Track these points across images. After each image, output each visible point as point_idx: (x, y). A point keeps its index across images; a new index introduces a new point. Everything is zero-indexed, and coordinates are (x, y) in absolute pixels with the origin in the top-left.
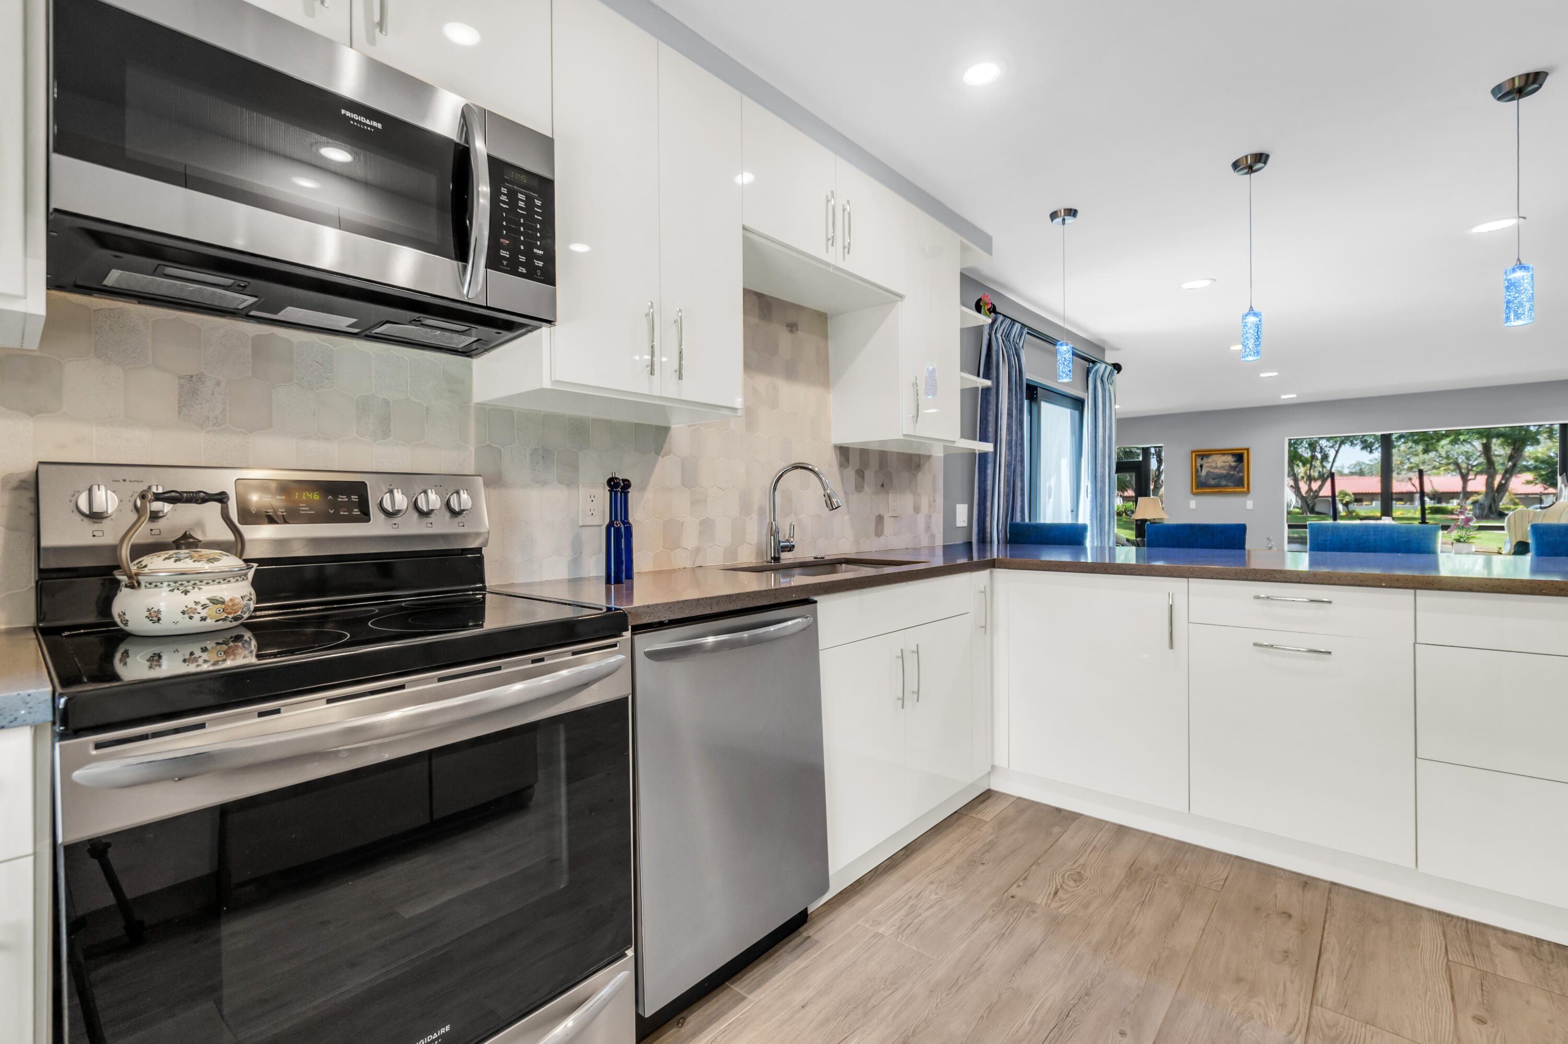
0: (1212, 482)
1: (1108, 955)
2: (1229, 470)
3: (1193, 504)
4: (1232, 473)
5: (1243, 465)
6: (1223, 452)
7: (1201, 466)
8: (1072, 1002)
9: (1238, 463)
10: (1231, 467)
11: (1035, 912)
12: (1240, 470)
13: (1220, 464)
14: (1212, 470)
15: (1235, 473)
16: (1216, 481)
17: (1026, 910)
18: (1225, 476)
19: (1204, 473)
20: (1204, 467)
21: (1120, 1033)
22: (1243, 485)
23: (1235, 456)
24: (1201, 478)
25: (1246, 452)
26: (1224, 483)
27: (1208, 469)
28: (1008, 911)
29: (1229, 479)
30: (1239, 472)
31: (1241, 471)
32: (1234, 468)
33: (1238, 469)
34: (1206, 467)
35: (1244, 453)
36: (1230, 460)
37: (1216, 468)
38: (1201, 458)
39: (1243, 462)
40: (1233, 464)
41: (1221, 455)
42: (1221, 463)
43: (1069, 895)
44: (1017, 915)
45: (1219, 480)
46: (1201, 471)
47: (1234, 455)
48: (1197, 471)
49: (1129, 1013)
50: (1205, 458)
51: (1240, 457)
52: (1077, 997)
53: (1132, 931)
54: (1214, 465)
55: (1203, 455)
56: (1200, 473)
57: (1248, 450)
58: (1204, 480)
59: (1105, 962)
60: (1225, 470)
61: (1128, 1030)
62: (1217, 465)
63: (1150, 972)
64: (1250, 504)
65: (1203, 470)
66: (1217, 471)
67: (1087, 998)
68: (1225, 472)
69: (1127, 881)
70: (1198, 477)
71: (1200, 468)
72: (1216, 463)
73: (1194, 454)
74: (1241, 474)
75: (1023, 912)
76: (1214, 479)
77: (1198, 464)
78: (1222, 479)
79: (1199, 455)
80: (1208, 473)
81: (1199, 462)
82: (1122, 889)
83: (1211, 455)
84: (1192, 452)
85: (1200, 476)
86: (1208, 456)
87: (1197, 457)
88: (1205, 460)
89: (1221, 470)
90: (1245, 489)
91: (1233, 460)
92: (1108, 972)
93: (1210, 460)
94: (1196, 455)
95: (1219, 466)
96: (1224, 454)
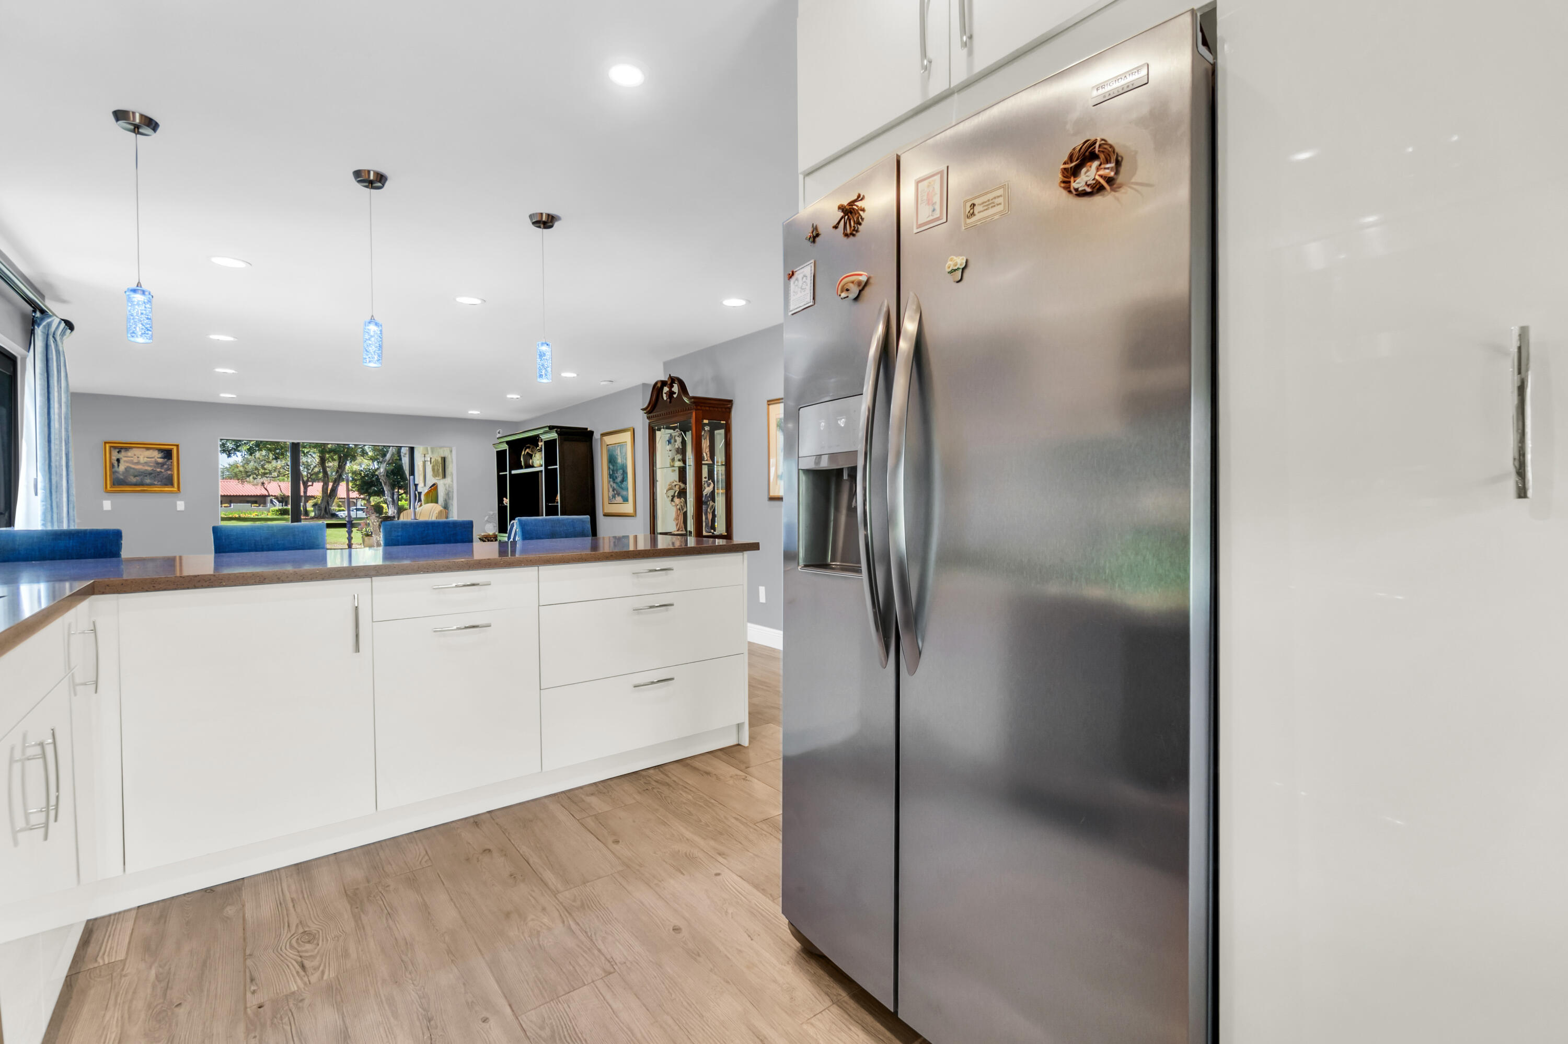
0: (134, 480)
1: (410, 976)
2: (155, 467)
3: (107, 505)
4: (158, 470)
5: (172, 462)
6: (147, 447)
7: (118, 460)
8: (425, 1037)
9: (166, 460)
10: (157, 463)
11: (302, 1000)
12: (168, 467)
13: (142, 460)
14: (133, 466)
15: (163, 471)
16: (138, 478)
17: (291, 1005)
18: (150, 474)
19: (122, 468)
20: (122, 461)
21: (484, 1022)
22: (172, 484)
23: (162, 452)
24: (119, 475)
25: (175, 448)
26: (148, 481)
27: (128, 464)
28: (272, 1023)
29: (155, 477)
30: (169, 469)
31: (170, 468)
32: (162, 465)
33: (165, 466)
34: (125, 461)
35: (173, 449)
36: (157, 456)
37: (138, 463)
38: (118, 450)
39: (171, 459)
40: (160, 460)
41: (144, 450)
42: (144, 459)
43: (318, 958)
44: (287, 1018)
45: (142, 477)
46: (118, 466)
47: (161, 450)
48: (112, 466)
49: (472, 1002)
50: (123, 450)
51: (168, 453)
52: (425, 1030)
53: (407, 943)
54: (135, 461)
55: (121, 448)
56: (116, 469)
57: (177, 446)
58: (122, 477)
59: (413, 984)
60: (151, 466)
61: (485, 1014)
62: (139, 460)
63: (452, 960)
64: (181, 505)
65: (120, 464)
66: (138, 467)
67: (432, 1023)
68: (149, 469)
69: (357, 908)
70: (113, 473)
71: (116, 462)
72: (138, 457)
73: (108, 445)
74: (169, 472)
75: (291, 1010)
76: (135, 476)
77: (114, 458)
78: (146, 476)
79: (115, 448)
80: (127, 469)
81: (115, 455)
82: (360, 917)
83: (131, 448)
84: (106, 443)
85: (117, 472)
86: (127, 449)
87: (112, 449)
88: (123, 453)
89: (144, 466)
90: (175, 489)
91: (160, 455)
92: (424, 989)
93: (130, 453)
94: (111, 447)
95: (142, 462)
96: (148, 449)
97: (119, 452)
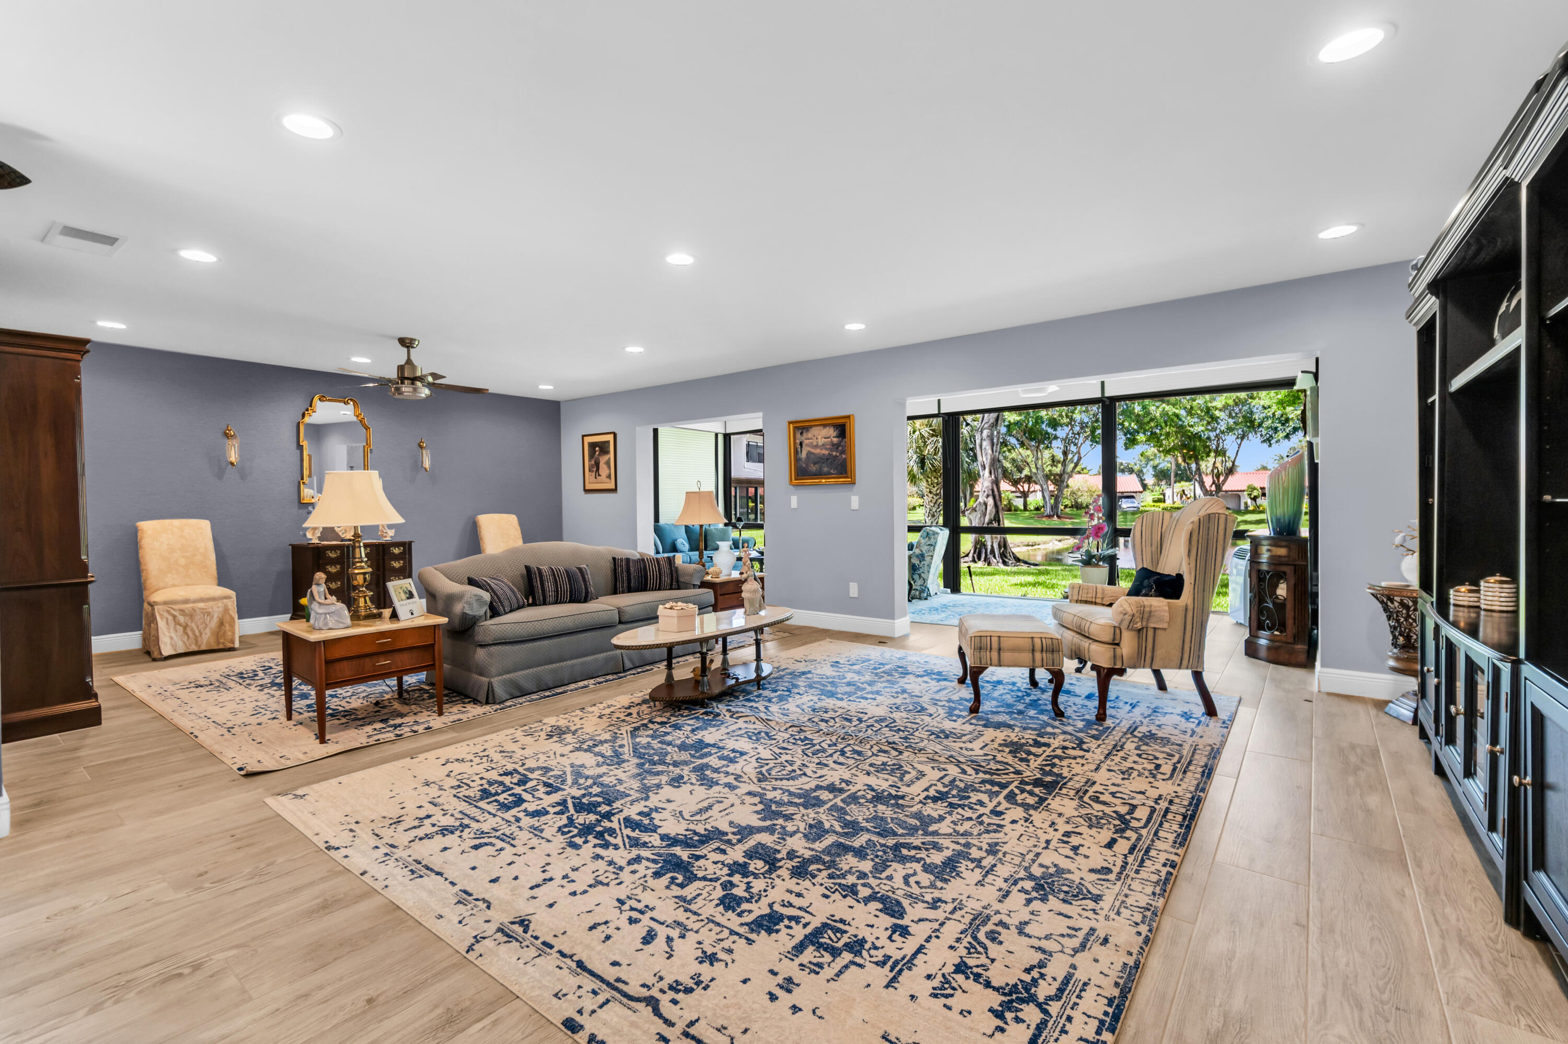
0: (813, 468)
2: (831, 450)
3: (794, 501)
4: (834, 453)
5: (846, 442)
6: (824, 423)
7: (801, 444)
9: (841, 439)
10: (833, 444)
12: (843, 449)
13: (821, 441)
14: (813, 451)
15: (839, 454)
16: (817, 466)
18: (827, 459)
19: (804, 454)
20: (804, 445)
22: (847, 473)
23: (837, 428)
24: (801, 463)
25: (848, 421)
26: (825, 469)
27: (809, 449)
29: (831, 464)
32: (835, 446)
33: (841, 448)
34: (807, 444)
35: (846, 423)
36: (831, 432)
37: (817, 446)
38: (799, 432)
39: (846, 437)
40: (835, 440)
41: (821, 428)
42: (823, 437)
45: (821, 464)
46: (801, 451)
47: (835, 426)
48: (796, 452)
50: (803, 432)
51: (842, 427)
54: (815, 444)
55: (801, 427)
56: (799, 455)
57: (850, 418)
58: (804, 466)
60: (827, 449)
62: (818, 442)
64: (855, 502)
65: (803, 450)
66: (817, 451)
68: (826, 452)
70: (797, 460)
71: (799, 448)
72: (817, 439)
73: (791, 426)
74: (844, 456)
76: (815, 464)
77: (798, 441)
78: (824, 463)
79: (798, 429)
80: (809, 453)
81: (798, 438)
83: (811, 427)
84: (790, 423)
85: (801, 459)
86: (807, 429)
87: (795, 431)
89: (822, 450)
90: (850, 479)
91: (835, 434)
93: (810, 435)
94: (795, 428)
95: (820, 444)
96: (825, 426)
97: (801, 434)
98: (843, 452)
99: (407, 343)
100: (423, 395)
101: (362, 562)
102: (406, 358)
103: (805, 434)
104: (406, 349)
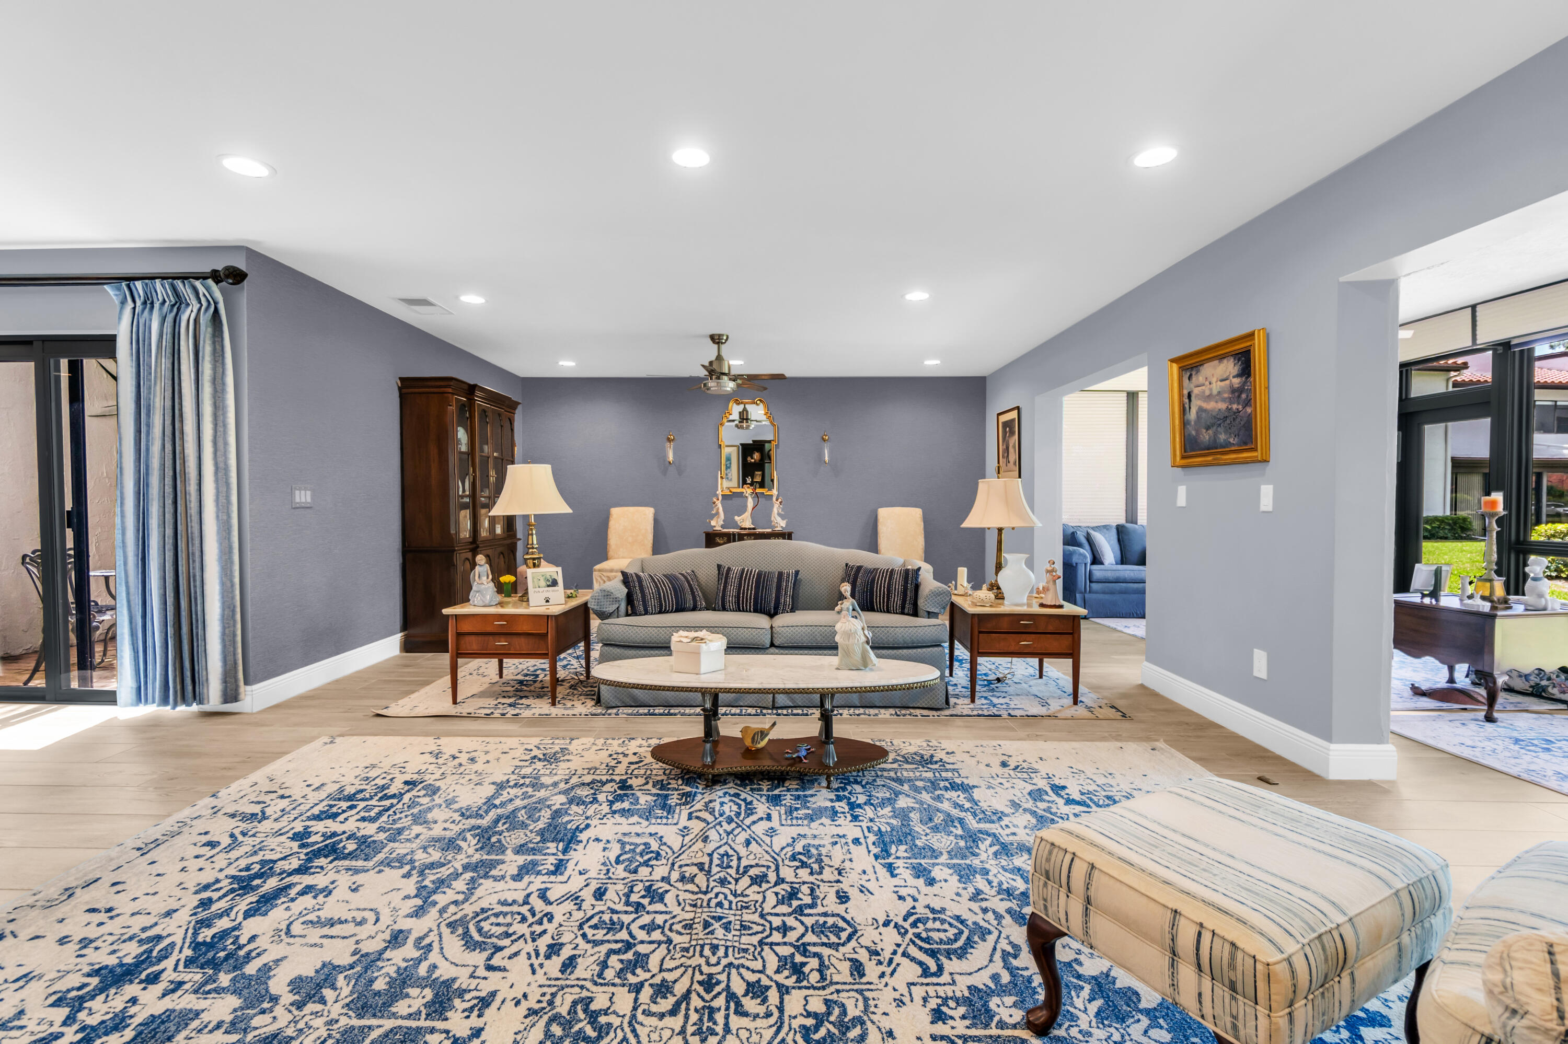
0: (1207, 437)
2: (1231, 401)
3: (1182, 488)
4: (1235, 406)
5: (1255, 384)
6: (1214, 353)
7: (1189, 396)
9: (1245, 378)
10: (1233, 391)
12: (1249, 397)
13: (1216, 387)
14: (1205, 405)
15: (1240, 407)
16: (1212, 432)
18: (1226, 418)
19: (1194, 412)
20: (1193, 397)
22: (1256, 440)
23: (1237, 360)
24: (1189, 429)
25: (1253, 343)
26: (1223, 437)
27: (1199, 403)
29: (1232, 426)
32: (1237, 392)
33: (1245, 397)
34: (1197, 396)
35: (1251, 346)
37: (1209, 397)
38: (1186, 374)
39: (1252, 374)
40: (1236, 382)
41: (1216, 362)
42: (1219, 381)
45: (1218, 428)
46: (1189, 408)
47: (1234, 356)
48: (1184, 411)
50: (1191, 374)
51: (1247, 359)
54: (1207, 393)
55: (1188, 366)
56: (1187, 416)
57: (1256, 336)
58: (1192, 433)
60: (1224, 400)
62: (1213, 389)
64: (1267, 494)
65: (1192, 405)
66: (1211, 405)
68: (1222, 406)
70: (1184, 423)
71: (1187, 402)
72: (1211, 383)
73: (1174, 368)
74: (1250, 411)
76: (1209, 428)
77: (1186, 392)
78: (1221, 425)
79: (1184, 369)
80: (1201, 413)
81: (1185, 385)
83: (1201, 364)
84: (1172, 361)
85: (1189, 422)
86: (1195, 368)
87: (1181, 373)
89: (1220, 401)
90: (1261, 452)
91: (1235, 370)
93: (1201, 378)
94: (1179, 369)
95: (1215, 392)
96: (1221, 358)
97: (1190, 378)
98: (1247, 403)
99: (716, 339)
100: (729, 389)
101: (533, 548)
102: (716, 354)
103: (1194, 378)
104: (716, 346)
